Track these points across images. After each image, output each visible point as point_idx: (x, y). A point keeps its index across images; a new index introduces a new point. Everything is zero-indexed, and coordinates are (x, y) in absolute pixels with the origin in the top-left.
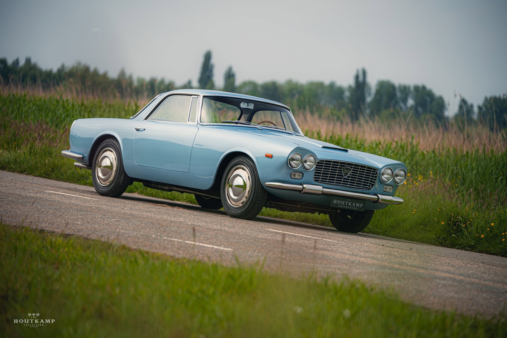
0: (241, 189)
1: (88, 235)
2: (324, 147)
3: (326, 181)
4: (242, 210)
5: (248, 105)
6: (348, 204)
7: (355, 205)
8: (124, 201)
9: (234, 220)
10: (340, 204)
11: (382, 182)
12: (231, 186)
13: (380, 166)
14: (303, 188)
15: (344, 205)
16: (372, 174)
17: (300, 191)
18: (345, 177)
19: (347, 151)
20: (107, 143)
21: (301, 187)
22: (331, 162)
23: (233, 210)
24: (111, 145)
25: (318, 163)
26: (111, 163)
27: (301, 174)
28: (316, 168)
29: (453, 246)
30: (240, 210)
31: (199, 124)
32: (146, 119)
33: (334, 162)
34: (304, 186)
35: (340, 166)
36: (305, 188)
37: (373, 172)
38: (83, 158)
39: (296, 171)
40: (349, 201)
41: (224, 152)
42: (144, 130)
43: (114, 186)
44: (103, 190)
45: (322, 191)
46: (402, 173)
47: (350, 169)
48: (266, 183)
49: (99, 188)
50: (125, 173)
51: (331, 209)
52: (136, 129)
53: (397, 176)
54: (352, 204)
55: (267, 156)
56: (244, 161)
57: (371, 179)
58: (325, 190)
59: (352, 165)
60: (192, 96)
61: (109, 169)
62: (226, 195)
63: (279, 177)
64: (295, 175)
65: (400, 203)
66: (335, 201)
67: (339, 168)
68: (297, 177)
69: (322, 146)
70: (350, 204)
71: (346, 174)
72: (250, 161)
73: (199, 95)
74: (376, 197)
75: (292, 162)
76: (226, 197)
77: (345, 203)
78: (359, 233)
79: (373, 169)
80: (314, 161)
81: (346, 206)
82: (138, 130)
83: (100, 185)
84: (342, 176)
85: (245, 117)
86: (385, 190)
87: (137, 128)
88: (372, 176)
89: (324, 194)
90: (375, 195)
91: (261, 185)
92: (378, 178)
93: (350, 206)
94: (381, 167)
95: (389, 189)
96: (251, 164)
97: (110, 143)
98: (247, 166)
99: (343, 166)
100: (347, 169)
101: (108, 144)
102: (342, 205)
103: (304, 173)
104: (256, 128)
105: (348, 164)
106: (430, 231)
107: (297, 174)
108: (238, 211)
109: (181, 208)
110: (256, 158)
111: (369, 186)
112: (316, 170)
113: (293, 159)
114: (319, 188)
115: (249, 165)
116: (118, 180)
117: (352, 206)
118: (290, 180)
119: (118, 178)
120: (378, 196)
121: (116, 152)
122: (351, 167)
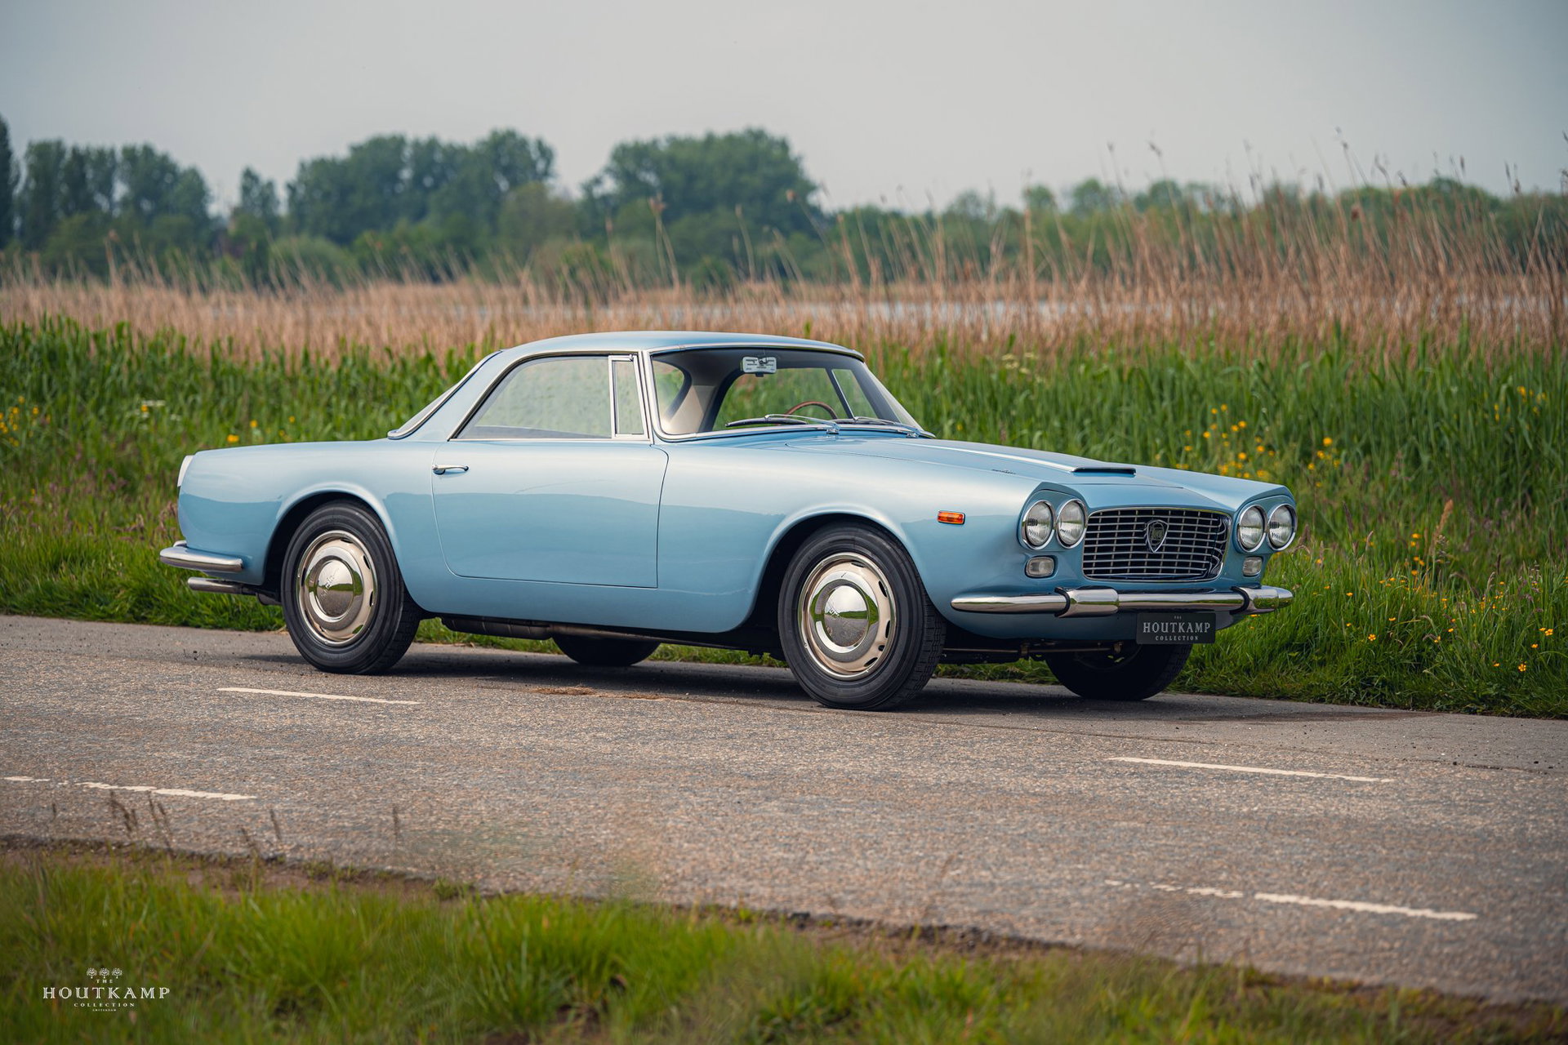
0: (859, 623)
2: (1079, 471)
3: (1108, 571)
4: (873, 683)
5: (761, 363)
6: (1177, 627)
7: (1194, 628)
9: (840, 715)
10: (1160, 633)
11: (1241, 551)
12: (820, 617)
13: (1233, 504)
14: (1069, 601)
15: (1168, 635)
16: (1213, 530)
17: (1058, 612)
18: (1155, 552)
19: (1131, 472)
20: (330, 517)
21: (1062, 599)
22: (1115, 513)
23: (838, 686)
24: (353, 525)
25: (1091, 521)
26: (354, 573)
27: (1050, 561)
28: (1087, 536)
29: (1422, 703)
30: (861, 685)
31: (661, 438)
32: (455, 435)
33: (1123, 512)
34: (1071, 594)
35: (1139, 520)
36: (1074, 601)
37: (1215, 523)
38: (244, 567)
39: (1040, 555)
40: (1178, 621)
41: (782, 518)
42: (466, 470)
43: (376, 640)
44: (336, 656)
45: (1117, 603)
46: (1286, 516)
47: (1165, 526)
48: (956, 600)
49: (321, 653)
50: (408, 599)
51: (1101, 646)
52: (435, 469)
53: (1274, 525)
54: (1185, 627)
55: (946, 519)
56: (857, 538)
57: (1211, 544)
58: (1124, 598)
59: (1165, 512)
60: (611, 358)
61: (351, 593)
62: (802, 644)
63: (993, 578)
64: (1035, 566)
65: (1284, 604)
66: (1146, 627)
67: (1138, 527)
68: (1042, 571)
69: (1073, 469)
70: (1181, 628)
71: (1156, 542)
72: (879, 539)
73: (636, 354)
74: (1239, 597)
75: (1029, 528)
76: (805, 651)
77: (1170, 627)
79: (1216, 516)
80: (1079, 517)
81: (1173, 635)
82: (440, 472)
83: (323, 643)
84: (1146, 548)
86: (1246, 572)
87: (440, 467)
88: (1212, 537)
89: (1125, 611)
90: (1235, 590)
91: (931, 605)
92: (1229, 541)
93: (1182, 634)
94: (1236, 507)
95: (1255, 567)
96: (883, 547)
97: (339, 516)
98: (869, 554)
99: (1146, 520)
100: (1158, 526)
101: (334, 520)
102: (1164, 635)
103: (1059, 556)
104: (817, 430)
105: (1158, 512)
106: (1322, 663)
107: (1042, 563)
108: (857, 690)
109: (589, 689)
110: (904, 526)
111: (1207, 566)
112: (1087, 543)
113: (1033, 522)
114: (1104, 596)
115: (877, 549)
116: (388, 624)
117: (1185, 634)
118: (1024, 581)
119: (385, 619)
120: (1244, 594)
121: (368, 540)
122: (1165, 520)
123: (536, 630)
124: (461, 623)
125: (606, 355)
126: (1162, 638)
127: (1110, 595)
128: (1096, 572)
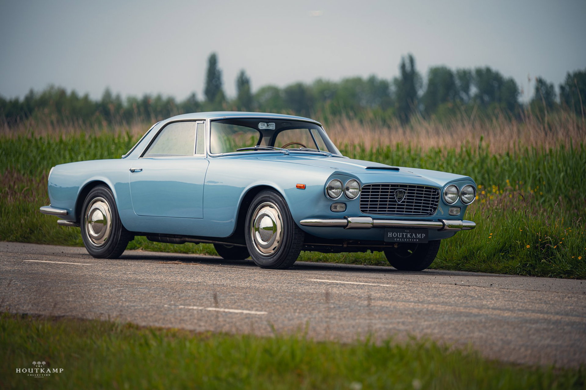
0: (271, 232)
1: (84, 315)
2: (368, 168)
3: (376, 211)
4: (275, 257)
5: (268, 125)
6: (406, 235)
7: (416, 235)
8: (126, 262)
9: (266, 271)
10: (397, 237)
11: (446, 204)
12: (258, 229)
13: (442, 184)
14: (348, 222)
15: (402, 238)
16: (433, 195)
17: (344, 226)
18: (399, 203)
19: (398, 170)
20: (96, 192)
21: (345, 221)
22: (379, 185)
23: (263, 259)
24: (102, 193)
25: (363, 189)
26: (104, 215)
27: (344, 205)
28: (362, 195)
29: (544, 274)
30: (271, 258)
31: (210, 156)
32: (142, 156)
33: (383, 185)
34: (349, 219)
35: (391, 189)
36: (350, 222)
37: (433, 192)
38: (67, 213)
39: (337, 202)
40: (407, 233)
41: (244, 188)
42: (141, 170)
43: (111, 244)
44: (97, 251)
45: (373, 224)
46: (470, 189)
47: (405, 192)
48: (301, 221)
49: (93, 249)
50: (123, 227)
51: (386, 245)
52: (130, 170)
53: (464, 194)
54: (411, 235)
55: (299, 187)
56: (271, 196)
57: (432, 201)
58: (375, 221)
59: (406, 186)
60: (197, 122)
61: (103, 224)
62: (252, 241)
63: (317, 212)
64: (336, 207)
65: (472, 228)
66: (390, 235)
67: (391, 192)
68: (338, 209)
69: (366, 167)
70: (409, 236)
71: (400, 199)
72: (278, 196)
73: (205, 120)
74: (441, 223)
75: (330, 192)
76: (253, 244)
77: (403, 235)
78: (425, 270)
79: (434, 189)
80: (358, 187)
81: (404, 239)
82: (133, 171)
83: (93, 245)
84: (395, 201)
85: (265, 140)
86: (451, 214)
87: (132, 169)
88: (433, 198)
89: (375, 227)
90: (440, 220)
91: (295, 224)
92: (440, 199)
93: (409, 238)
94: (442, 185)
95: (456, 211)
96: (279, 199)
97: (100, 191)
98: (275, 202)
99: (395, 189)
100: (401, 192)
101: (98, 193)
102: (399, 238)
103: (347, 203)
104: (281, 153)
105: (401, 186)
106: (513, 258)
107: (338, 205)
108: (270, 260)
109: (197, 264)
110: (285, 190)
111: (431, 210)
112: (362, 198)
113: (331, 188)
115: (277, 200)
116: (115, 237)
117: (411, 238)
118: (329, 213)
119: (114, 234)
120: (443, 222)
121: (109, 201)
122: (406, 190)
123: (177, 239)
124: (153, 237)
125: (195, 121)
126: (398, 240)
127: (369, 220)
128: (370, 211)
